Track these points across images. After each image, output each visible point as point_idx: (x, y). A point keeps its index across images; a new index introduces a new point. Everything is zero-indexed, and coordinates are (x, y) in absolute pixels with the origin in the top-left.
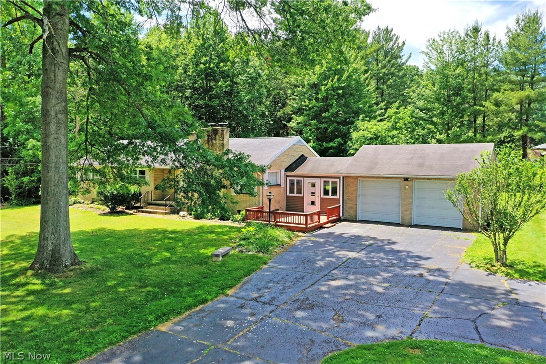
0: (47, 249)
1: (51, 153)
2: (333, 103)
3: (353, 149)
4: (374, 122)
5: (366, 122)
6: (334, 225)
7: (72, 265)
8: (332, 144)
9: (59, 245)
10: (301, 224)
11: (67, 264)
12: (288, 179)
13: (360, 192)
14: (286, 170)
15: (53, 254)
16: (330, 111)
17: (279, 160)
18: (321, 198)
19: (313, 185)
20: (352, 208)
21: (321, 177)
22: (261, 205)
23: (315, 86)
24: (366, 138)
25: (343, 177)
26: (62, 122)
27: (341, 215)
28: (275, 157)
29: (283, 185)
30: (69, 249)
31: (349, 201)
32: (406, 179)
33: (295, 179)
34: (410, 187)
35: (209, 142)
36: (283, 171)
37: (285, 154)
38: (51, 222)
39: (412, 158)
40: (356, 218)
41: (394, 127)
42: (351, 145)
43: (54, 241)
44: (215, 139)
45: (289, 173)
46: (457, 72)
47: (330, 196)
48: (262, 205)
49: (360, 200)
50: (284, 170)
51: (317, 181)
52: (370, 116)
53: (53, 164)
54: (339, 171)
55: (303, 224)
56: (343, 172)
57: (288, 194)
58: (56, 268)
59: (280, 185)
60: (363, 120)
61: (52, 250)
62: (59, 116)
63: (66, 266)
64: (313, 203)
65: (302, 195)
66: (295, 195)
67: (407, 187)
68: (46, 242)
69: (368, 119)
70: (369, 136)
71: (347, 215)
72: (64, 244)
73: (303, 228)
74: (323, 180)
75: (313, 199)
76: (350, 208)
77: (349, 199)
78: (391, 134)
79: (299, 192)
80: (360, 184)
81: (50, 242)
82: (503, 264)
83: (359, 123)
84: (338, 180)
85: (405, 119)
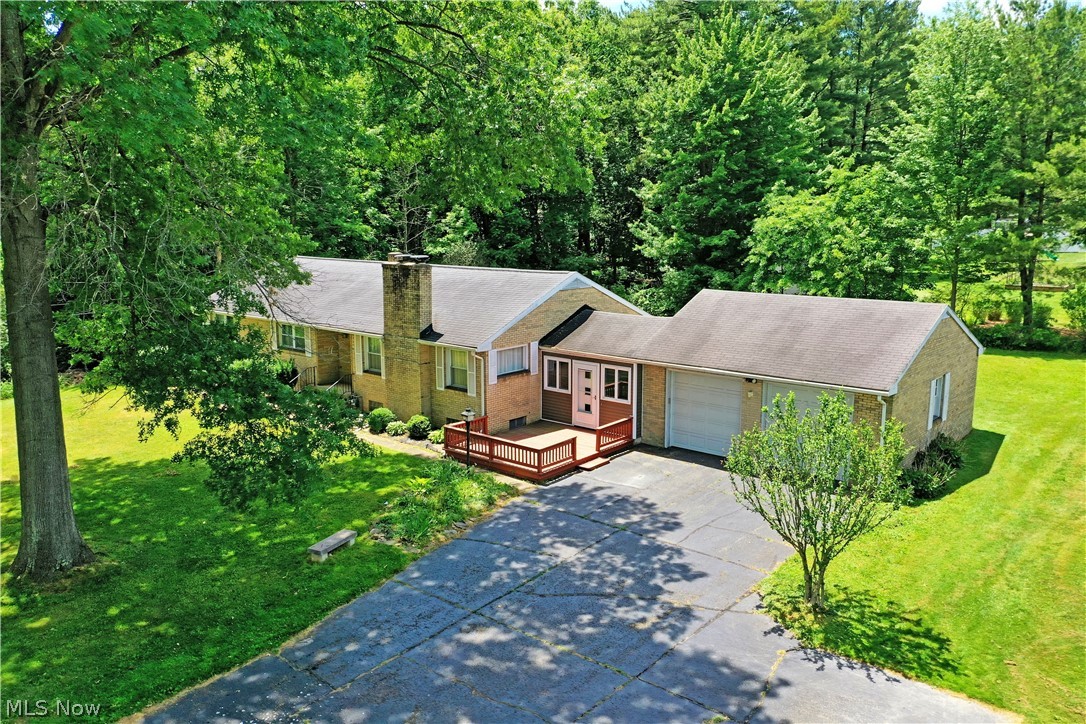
0: (31, 540)
1: (24, 387)
2: (720, 156)
3: (754, 254)
4: (804, 195)
5: (787, 197)
6: (608, 462)
7: (74, 564)
8: (715, 241)
9: (50, 534)
10: (530, 466)
11: (63, 565)
12: (547, 358)
13: (671, 392)
14: (543, 342)
15: (39, 549)
16: (714, 173)
17: (524, 324)
18: (600, 401)
19: (588, 375)
20: (656, 423)
21: (601, 361)
22: (483, 414)
23: (686, 119)
24: (780, 232)
25: (640, 366)
26: (40, 335)
27: (634, 437)
28: (515, 322)
29: (534, 371)
30: (68, 539)
31: (651, 411)
32: (749, 380)
33: (558, 360)
34: (756, 394)
35: (396, 289)
36: (535, 345)
37: (538, 311)
38: (33, 497)
39: (776, 331)
40: (663, 444)
41: (840, 212)
42: (751, 244)
43: (41, 528)
44: (404, 285)
45: (545, 349)
46: (981, 94)
47: (616, 399)
48: (486, 414)
49: (671, 409)
50: (537, 342)
51: (594, 368)
52: (796, 182)
53: (30, 406)
54: (633, 352)
55: (533, 467)
56: (639, 354)
57: (546, 387)
58: (44, 573)
59: (527, 372)
60: (781, 192)
61: (39, 543)
62: (33, 326)
63: (62, 569)
64: (588, 408)
65: (568, 392)
66: (557, 389)
67: (750, 394)
68: (29, 530)
69: (791, 188)
70: (788, 227)
71: (646, 437)
72: (59, 533)
73: (533, 473)
74: (605, 366)
75: (587, 400)
76: (653, 423)
77: (650, 406)
78: (831, 225)
79: (564, 385)
80: (671, 380)
81: (34, 530)
82: (815, 606)
83: (772, 200)
84: (629, 370)
85: (864, 195)
